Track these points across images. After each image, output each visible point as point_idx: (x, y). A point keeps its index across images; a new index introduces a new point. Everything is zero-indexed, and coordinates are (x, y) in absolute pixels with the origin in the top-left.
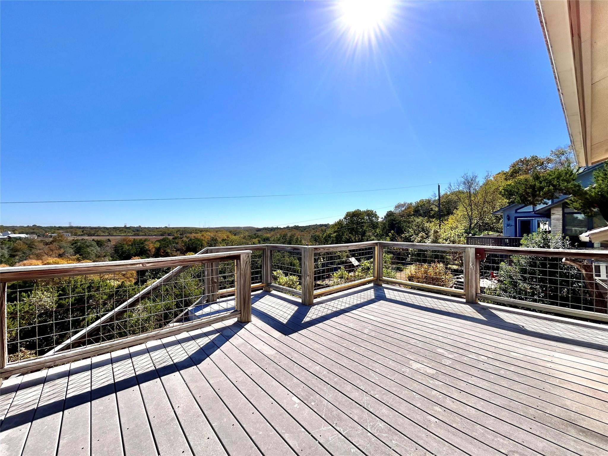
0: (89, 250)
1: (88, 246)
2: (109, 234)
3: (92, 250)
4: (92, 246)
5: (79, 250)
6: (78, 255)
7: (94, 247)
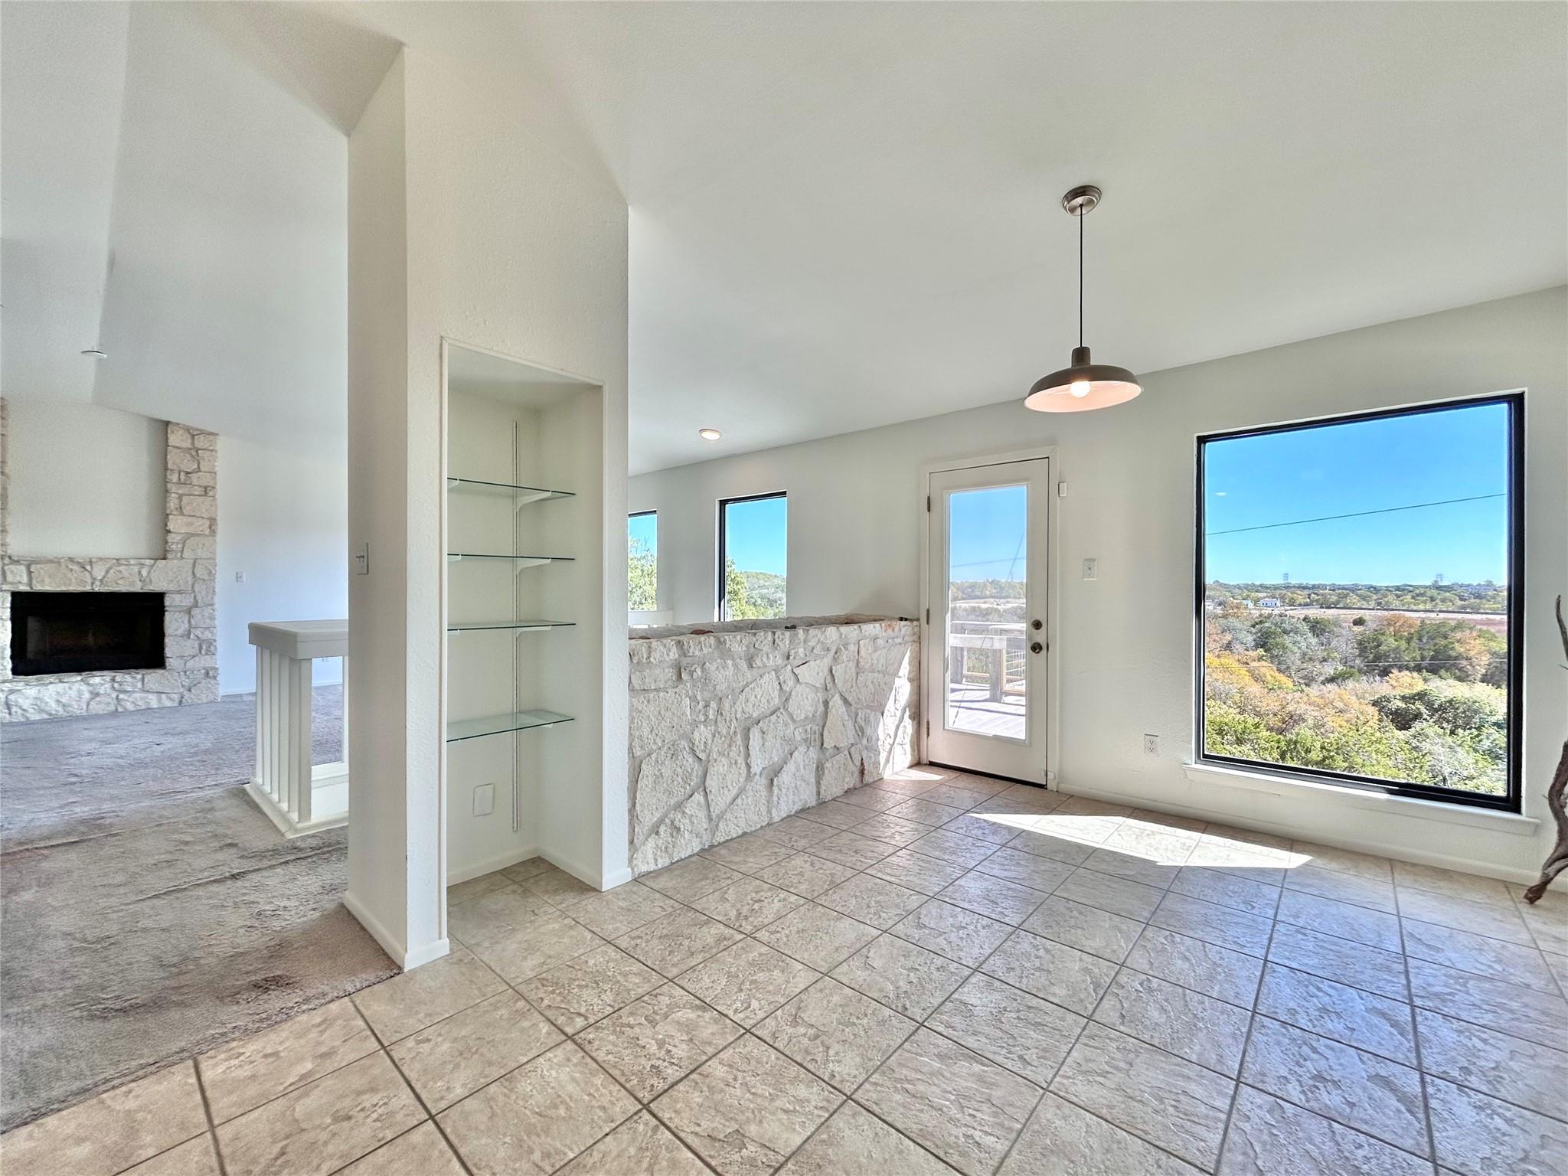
0: (1287, 640)
1: (1285, 632)
2: (1379, 604)
3: (1295, 643)
4: (1296, 633)
5: (1266, 638)
6: (1262, 650)
7: (1302, 635)
